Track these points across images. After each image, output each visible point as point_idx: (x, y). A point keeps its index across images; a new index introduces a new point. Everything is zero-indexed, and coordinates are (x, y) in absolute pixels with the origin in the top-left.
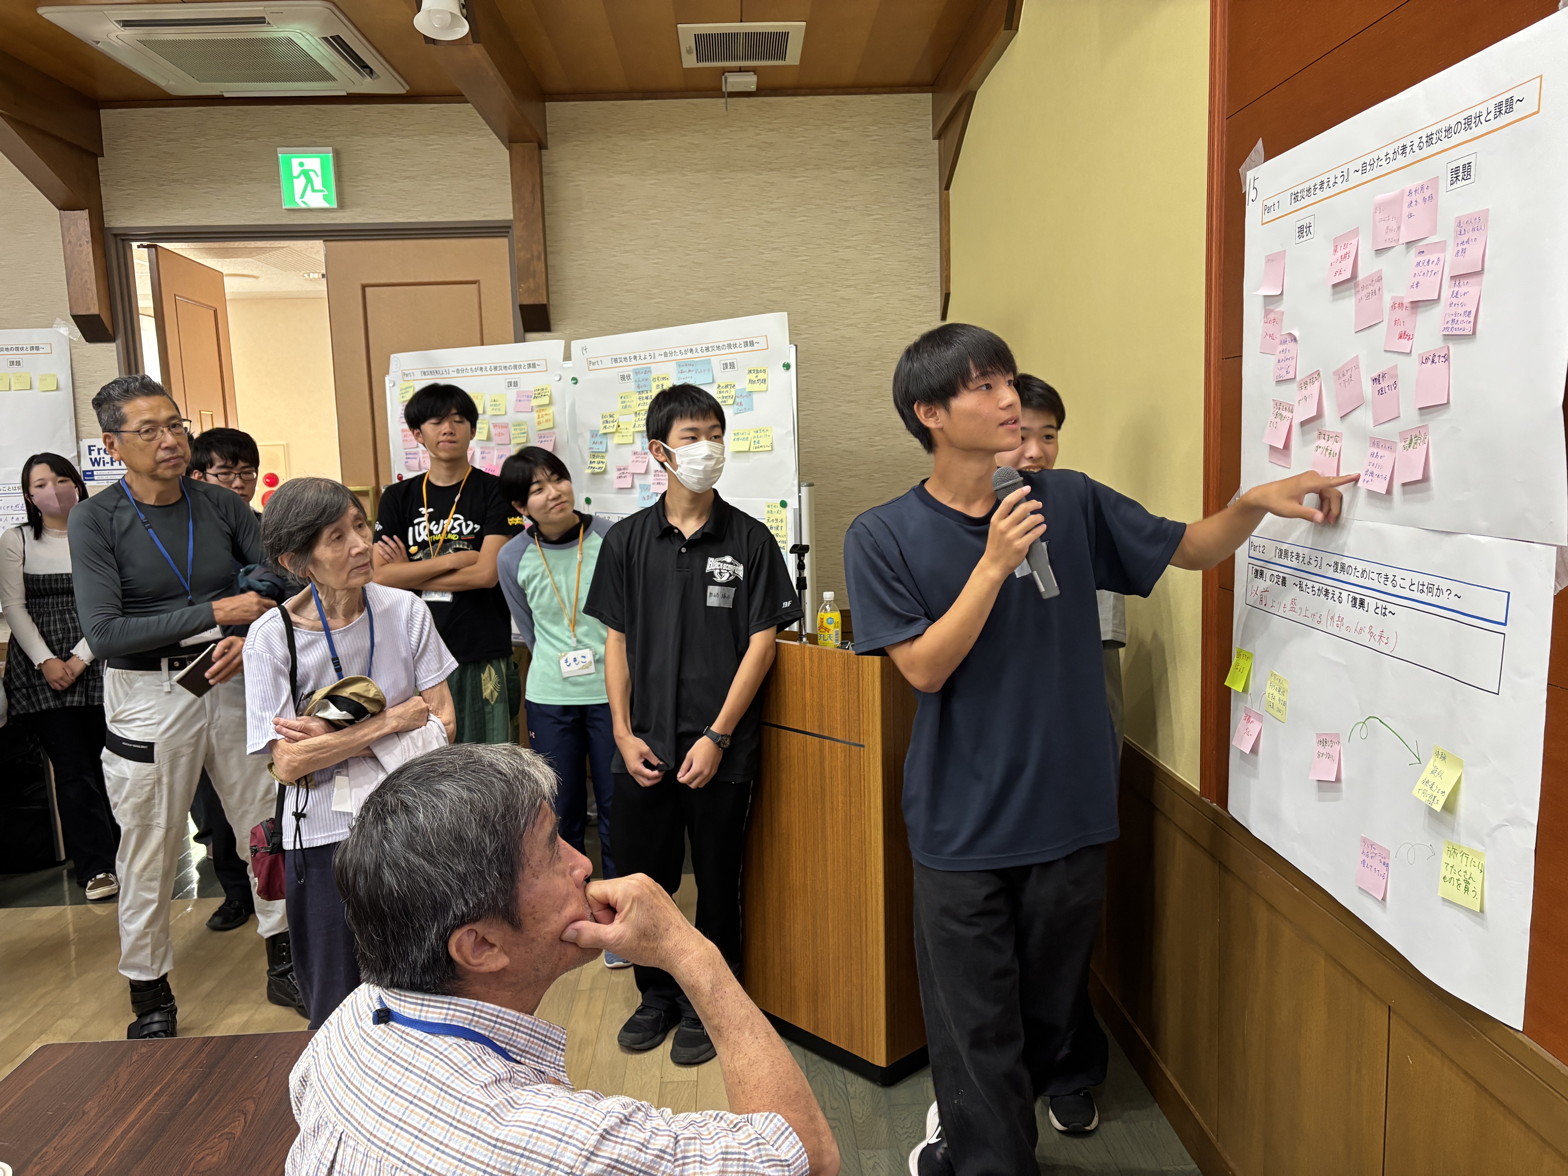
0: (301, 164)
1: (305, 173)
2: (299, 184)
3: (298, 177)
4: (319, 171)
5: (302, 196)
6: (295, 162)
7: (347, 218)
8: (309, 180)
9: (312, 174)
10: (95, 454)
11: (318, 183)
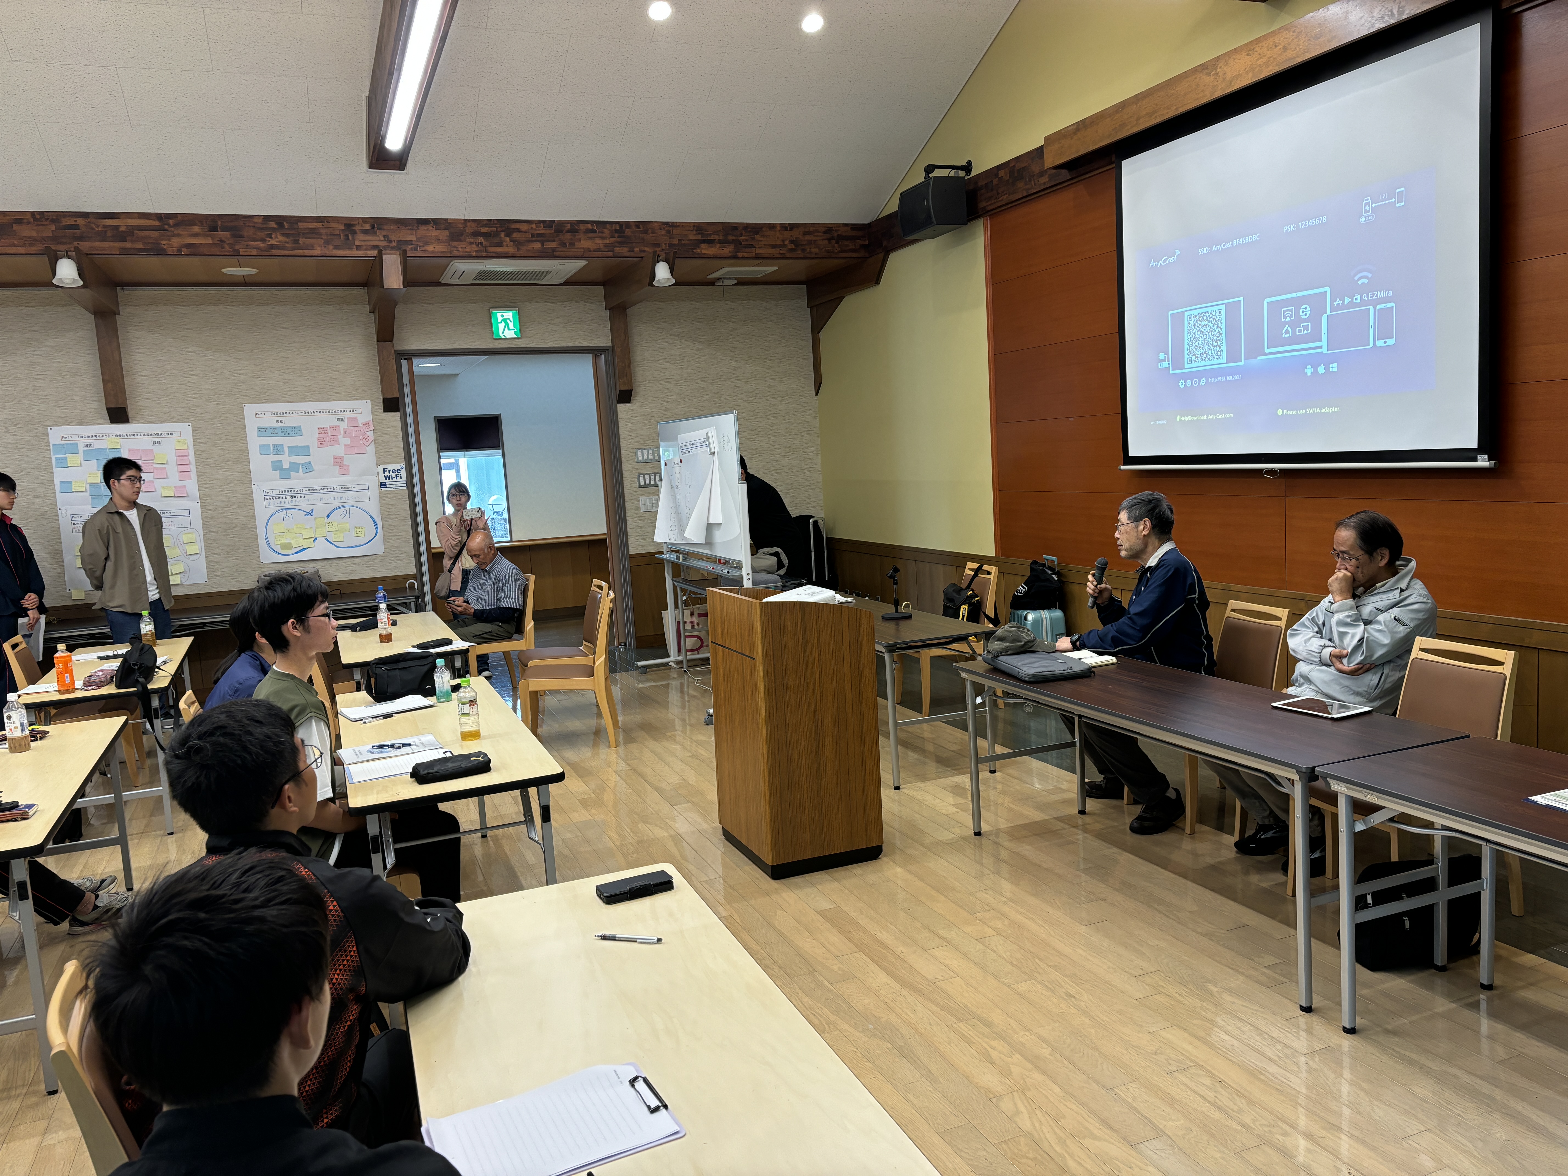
0: (502, 316)
1: (505, 320)
2: (501, 326)
3: (501, 323)
4: (512, 320)
5: (503, 333)
6: (499, 314)
7: (523, 344)
8: (507, 324)
9: (508, 321)
10: (387, 473)
11: (511, 326)
